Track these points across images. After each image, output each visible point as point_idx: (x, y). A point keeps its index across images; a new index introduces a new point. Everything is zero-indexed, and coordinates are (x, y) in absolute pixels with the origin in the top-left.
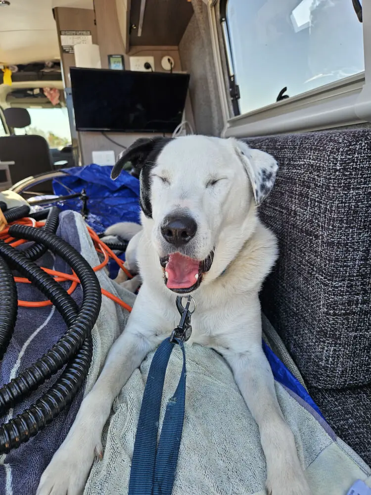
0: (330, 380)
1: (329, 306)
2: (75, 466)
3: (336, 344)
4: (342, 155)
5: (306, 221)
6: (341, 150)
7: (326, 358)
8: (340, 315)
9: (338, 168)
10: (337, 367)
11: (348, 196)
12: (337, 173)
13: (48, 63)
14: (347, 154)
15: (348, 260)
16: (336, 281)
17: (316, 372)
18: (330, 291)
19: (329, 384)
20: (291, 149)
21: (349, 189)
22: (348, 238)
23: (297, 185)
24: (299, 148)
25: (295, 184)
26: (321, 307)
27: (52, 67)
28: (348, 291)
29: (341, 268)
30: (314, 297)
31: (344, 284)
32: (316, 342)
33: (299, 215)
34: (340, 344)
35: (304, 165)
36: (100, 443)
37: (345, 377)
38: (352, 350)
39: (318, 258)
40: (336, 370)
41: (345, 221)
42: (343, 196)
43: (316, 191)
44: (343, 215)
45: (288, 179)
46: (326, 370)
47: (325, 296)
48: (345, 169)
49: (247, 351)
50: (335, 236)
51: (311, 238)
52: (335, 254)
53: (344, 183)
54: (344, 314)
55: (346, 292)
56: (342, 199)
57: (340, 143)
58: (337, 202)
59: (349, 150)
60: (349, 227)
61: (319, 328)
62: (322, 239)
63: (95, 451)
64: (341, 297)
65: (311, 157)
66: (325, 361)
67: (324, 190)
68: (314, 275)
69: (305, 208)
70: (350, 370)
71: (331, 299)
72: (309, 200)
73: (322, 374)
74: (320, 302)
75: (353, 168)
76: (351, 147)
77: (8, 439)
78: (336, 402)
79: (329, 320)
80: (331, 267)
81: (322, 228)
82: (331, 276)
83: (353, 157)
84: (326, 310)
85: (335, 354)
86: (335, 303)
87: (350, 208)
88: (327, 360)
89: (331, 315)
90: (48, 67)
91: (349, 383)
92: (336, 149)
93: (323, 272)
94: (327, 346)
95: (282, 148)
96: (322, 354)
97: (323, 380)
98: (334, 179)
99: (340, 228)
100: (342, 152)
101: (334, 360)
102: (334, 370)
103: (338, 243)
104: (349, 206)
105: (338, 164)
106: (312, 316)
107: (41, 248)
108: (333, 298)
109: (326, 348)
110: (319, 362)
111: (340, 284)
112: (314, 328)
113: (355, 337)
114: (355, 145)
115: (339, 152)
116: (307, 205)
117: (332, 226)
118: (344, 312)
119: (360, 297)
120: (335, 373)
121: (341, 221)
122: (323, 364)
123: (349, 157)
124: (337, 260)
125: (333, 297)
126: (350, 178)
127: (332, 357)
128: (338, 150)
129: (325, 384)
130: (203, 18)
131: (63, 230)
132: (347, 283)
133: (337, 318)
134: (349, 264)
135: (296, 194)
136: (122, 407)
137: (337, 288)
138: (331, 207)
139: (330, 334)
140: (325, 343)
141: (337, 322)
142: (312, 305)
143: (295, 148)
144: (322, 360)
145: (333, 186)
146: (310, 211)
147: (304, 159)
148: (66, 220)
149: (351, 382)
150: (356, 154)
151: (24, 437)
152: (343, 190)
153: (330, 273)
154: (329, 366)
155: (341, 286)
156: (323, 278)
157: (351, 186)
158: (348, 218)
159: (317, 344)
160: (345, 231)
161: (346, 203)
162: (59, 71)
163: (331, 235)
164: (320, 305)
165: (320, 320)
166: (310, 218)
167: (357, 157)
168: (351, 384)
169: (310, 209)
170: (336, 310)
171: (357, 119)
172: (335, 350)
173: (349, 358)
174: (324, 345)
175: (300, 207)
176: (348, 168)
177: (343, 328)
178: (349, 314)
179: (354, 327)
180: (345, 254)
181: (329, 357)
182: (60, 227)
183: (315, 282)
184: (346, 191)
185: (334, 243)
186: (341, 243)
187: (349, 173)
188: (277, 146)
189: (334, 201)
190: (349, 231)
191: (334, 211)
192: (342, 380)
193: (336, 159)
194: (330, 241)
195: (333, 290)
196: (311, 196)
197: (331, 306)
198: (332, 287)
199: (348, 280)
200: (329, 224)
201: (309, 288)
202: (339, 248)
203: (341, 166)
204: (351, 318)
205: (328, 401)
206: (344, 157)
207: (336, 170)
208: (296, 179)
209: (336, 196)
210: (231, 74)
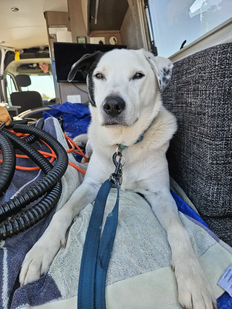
0: (215, 210)
2: (47, 249)
3: (218, 184)
4: (219, 55)
5: (198, 106)
6: (219, 52)
7: (212, 194)
8: (221, 164)
9: (217, 64)
10: (220, 200)
11: (224, 82)
12: (216, 68)
13: (42, 48)
14: (223, 54)
15: (225, 127)
16: (217, 141)
17: (206, 204)
18: (213, 148)
19: (214, 212)
20: (187, 62)
21: (224, 78)
22: (225, 111)
23: (192, 85)
24: (192, 60)
25: (191, 84)
26: (208, 160)
27: (44, 50)
28: (225, 148)
29: (220, 131)
30: (203, 155)
31: (223, 143)
32: (206, 184)
33: (193, 104)
34: (221, 184)
35: (195, 70)
36: (64, 238)
37: (225, 207)
38: (229, 188)
39: (205, 128)
40: (219, 203)
41: (222, 100)
42: (220, 83)
43: (203, 83)
44: (221, 95)
45: (186, 83)
46: (212, 203)
47: (210, 152)
48: (221, 64)
49: (160, 192)
50: (216, 110)
51: (201, 116)
52: (217, 122)
53: (221, 74)
54: (223, 164)
55: (224, 148)
56: (220, 84)
57: (218, 48)
58: (217, 87)
59: (224, 52)
60: (225, 103)
61: (207, 174)
62: (208, 114)
63: (61, 242)
64: (221, 152)
65: (200, 62)
66: (212, 196)
67: (208, 81)
68: (203, 140)
69: (197, 98)
70: (228, 203)
71: (214, 154)
72: (199, 92)
73: (209, 206)
74: (207, 157)
75: (226, 63)
76: (225, 50)
77: (5, 231)
78: (219, 224)
79: (213, 168)
80: (214, 131)
81: (208, 107)
82: (214, 138)
83: (226, 56)
84: (211, 161)
85: (218, 191)
86: (217, 156)
87: (225, 90)
88: (213, 196)
89: (215, 165)
90: (41, 50)
91: (228, 212)
92: (215, 52)
93: (209, 136)
94: (213, 186)
95: (182, 65)
96: (209, 192)
97: (210, 210)
98: (214, 72)
99: (219, 105)
100: (219, 53)
101: (217, 195)
102: (218, 202)
103: (217, 115)
104: (224, 89)
105: (217, 62)
106: (202, 169)
107: (32, 138)
108: (215, 153)
109: (212, 188)
110: (207, 197)
111: (220, 143)
112: (204, 176)
114: (227, 48)
115: (217, 54)
116: (198, 96)
117: (214, 104)
118: (223, 162)
120: (218, 204)
121: (220, 99)
122: (210, 198)
123: (224, 56)
124: (218, 126)
125: (215, 151)
126: (225, 70)
127: (216, 193)
128: (216, 52)
129: (212, 213)
130: (134, 9)
131: (46, 128)
132: (224, 142)
133: (218, 166)
134: (226, 129)
135: (191, 91)
136: (79, 220)
137: (218, 145)
138: (213, 91)
139: (214, 177)
140: (211, 184)
141: (219, 169)
142: (202, 161)
143: (190, 61)
144: (209, 196)
145: (214, 77)
146: (200, 99)
147: (195, 66)
148: (48, 122)
149: (229, 211)
150: (229, 54)
151: (16, 231)
152: (221, 78)
153: (213, 136)
154: (214, 200)
155: (221, 144)
156: (209, 140)
157: (226, 75)
158: (224, 97)
159: (206, 185)
160: (222, 107)
161: (222, 87)
162: (48, 52)
163: (213, 110)
164: (207, 159)
165: (207, 169)
166: (200, 103)
167: (229, 56)
168: (229, 213)
169: (200, 97)
170: (218, 161)
172: (218, 189)
173: (227, 194)
174: (211, 186)
175: (194, 98)
176: (223, 63)
177: (223, 173)
178: (226, 164)
179: (230, 173)
180: (223, 122)
181: (214, 193)
182: (45, 127)
183: (204, 144)
184: (222, 79)
185: (215, 115)
186: (220, 115)
187: (224, 67)
188: (179, 65)
189: (214, 87)
190: (225, 106)
191: (215, 93)
192: (223, 209)
193: (216, 59)
194: (212, 114)
195: (216, 147)
196: (200, 88)
197: (214, 159)
198: (215, 145)
199: (225, 140)
200: (212, 103)
201: (200, 150)
202: (219, 118)
203: (219, 63)
204: (228, 166)
205: (214, 224)
206: (220, 57)
207: (216, 66)
208: (191, 81)
209: (216, 83)
210: (152, 40)
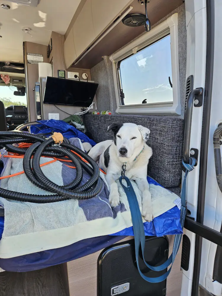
1: (168, 162)
7: (167, 177)
15: (172, 150)
18: (168, 158)
20: (156, 121)
22: (172, 144)
29: (171, 152)
30: (163, 161)
38: (174, 175)
42: (171, 134)
54: (172, 164)
55: (172, 159)
60: (173, 141)
62: (166, 145)
71: (168, 160)
80: (168, 152)
82: (169, 154)
86: (170, 161)
95: (153, 121)
99: (171, 142)
101: (169, 178)
104: (172, 136)
106: (163, 167)
113: (174, 171)
116: (161, 136)
119: (175, 160)
121: (171, 140)
124: (170, 150)
128: (170, 123)
135: (158, 134)
137: (170, 157)
142: (163, 163)
150: (174, 124)
156: (166, 155)
157: (173, 131)
164: (165, 163)
165: (165, 167)
170: (170, 163)
171: (171, 113)
172: (169, 175)
173: (173, 177)
180: (172, 148)
183: (164, 157)
187: (172, 128)
191: (169, 137)
194: (168, 145)
199: (173, 155)
202: (170, 147)
207: (170, 128)
210: (121, 89)
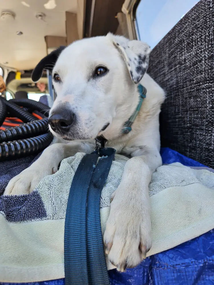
9: (211, 6)
12: (211, 9)
18: (213, 90)
30: (201, 104)
32: (206, 133)
39: (203, 74)
47: (210, 96)
61: (207, 121)
62: (204, 59)
67: (203, 26)
68: (201, 87)
74: (207, 102)
81: (204, 51)
93: (207, 80)
96: (211, 141)
98: (209, 14)
105: (211, 4)
110: (209, 147)
112: (203, 125)
122: (212, 148)
142: (201, 110)
144: (211, 145)
145: (209, 19)
153: (212, 77)
156: (207, 84)
163: (211, 51)
183: (202, 92)
185: (213, 56)
191: (211, 34)
193: (210, 1)
200: (208, 45)
203: (213, 4)
209: (211, 24)
